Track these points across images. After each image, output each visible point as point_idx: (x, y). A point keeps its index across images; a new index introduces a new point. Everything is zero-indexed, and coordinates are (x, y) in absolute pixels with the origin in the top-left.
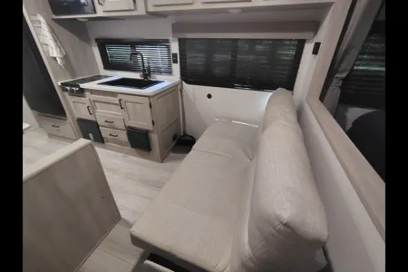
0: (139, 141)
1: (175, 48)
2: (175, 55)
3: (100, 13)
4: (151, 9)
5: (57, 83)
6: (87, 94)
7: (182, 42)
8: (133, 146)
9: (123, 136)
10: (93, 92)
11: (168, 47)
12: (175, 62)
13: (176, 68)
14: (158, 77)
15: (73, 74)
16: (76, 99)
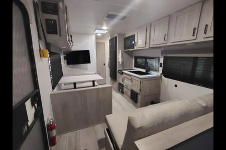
0: (134, 97)
1: (162, 61)
2: (161, 64)
3: (135, 49)
4: (151, 46)
5: (118, 70)
6: (124, 74)
7: (165, 58)
8: (131, 98)
9: (129, 93)
10: (125, 74)
11: (159, 60)
12: (161, 66)
13: (161, 69)
14: (152, 72)
15: (123, 67)
16: (120, 75)
